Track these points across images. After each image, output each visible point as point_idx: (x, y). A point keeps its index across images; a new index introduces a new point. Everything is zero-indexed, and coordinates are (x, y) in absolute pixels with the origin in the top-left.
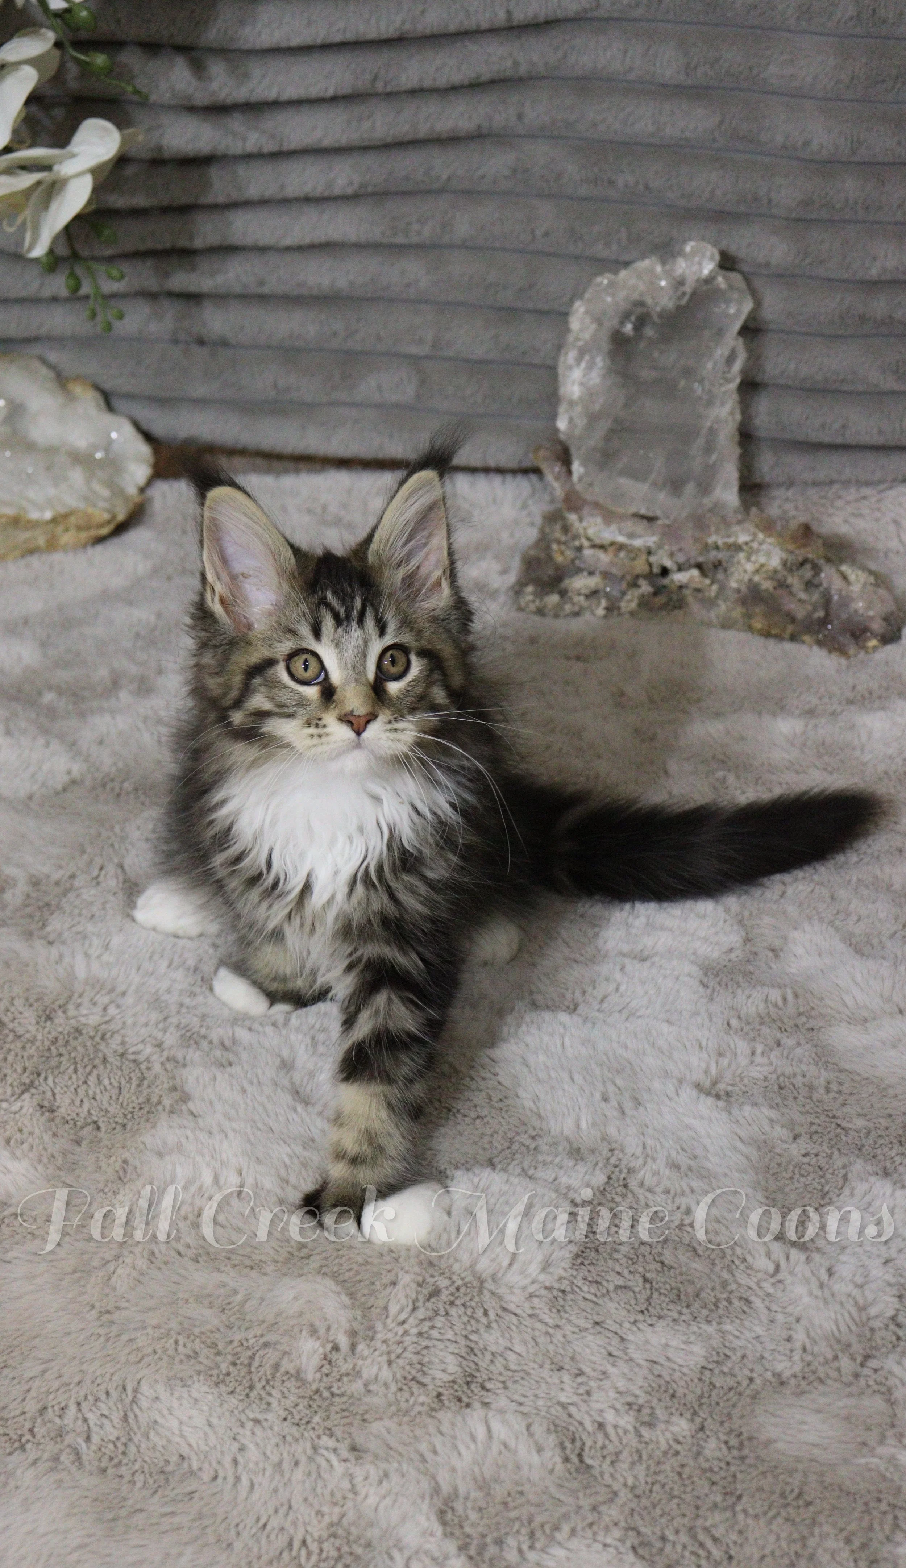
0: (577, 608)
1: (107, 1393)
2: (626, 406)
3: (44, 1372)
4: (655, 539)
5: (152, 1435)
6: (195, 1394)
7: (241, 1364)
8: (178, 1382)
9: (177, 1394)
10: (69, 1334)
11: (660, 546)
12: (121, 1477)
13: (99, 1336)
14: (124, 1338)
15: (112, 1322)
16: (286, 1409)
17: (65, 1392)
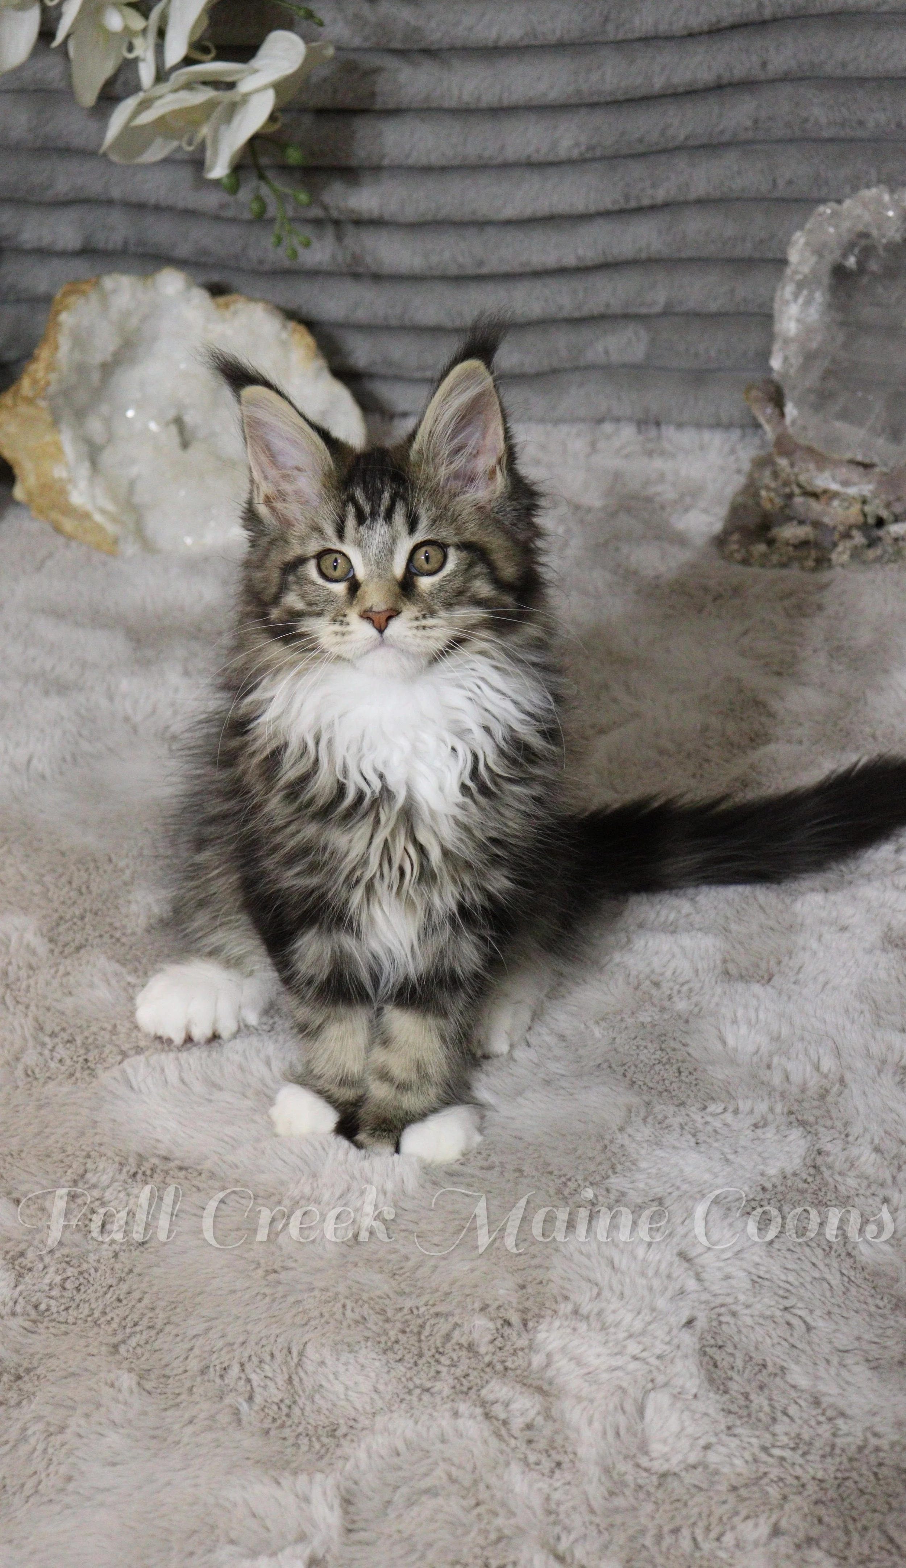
0: (785, 559)
1: (272, 1355)
2: (845, 346)
3: (208, 1330)
4: (871, 487)
5: (317, 1397)
6: (362, 1360)
7: (411, 1332)
8: (345, 1347)
9: (343, 1359)
10: (234, 1292)
11: (875, 494)
12: (284, 1439)
13: (265, 1295)
14: (291, 1299)
15: (279, 1283)
16: (457, 1378)
17: (228, 1352)
